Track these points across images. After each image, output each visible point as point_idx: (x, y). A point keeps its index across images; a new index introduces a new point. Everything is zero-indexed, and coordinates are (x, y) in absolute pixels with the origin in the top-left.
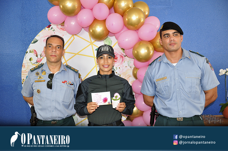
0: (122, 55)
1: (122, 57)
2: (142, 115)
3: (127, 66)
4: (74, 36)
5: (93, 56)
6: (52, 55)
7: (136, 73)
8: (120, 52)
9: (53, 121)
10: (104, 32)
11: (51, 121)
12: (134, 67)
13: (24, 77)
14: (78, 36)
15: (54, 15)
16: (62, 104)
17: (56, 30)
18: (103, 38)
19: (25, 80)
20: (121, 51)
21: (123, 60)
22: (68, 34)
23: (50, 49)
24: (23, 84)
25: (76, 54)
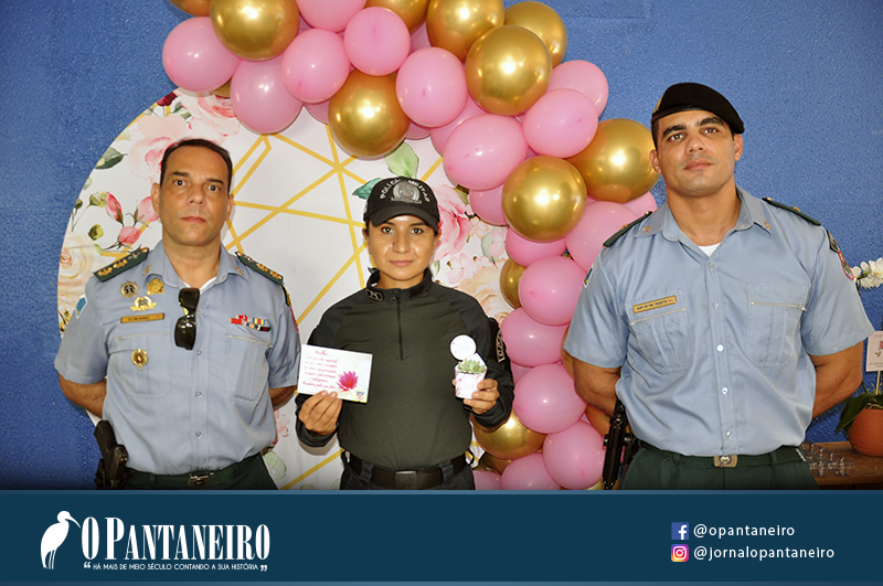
0: (460, 212)
1: (460, 220)
2: (542, 447)
3: (479, 254)
4: (270, 138)
5: (345, 218)
6: (189, 215)
7: (516, 283)
8: (453, 201)
9: (194, 473)
10: (391, 122)
11: (187, 475)
12: (507, 258)
13: (66, 303)
14: (282, 138)
15: (190, 54)
16: (233, 403)
17: (195, 117)
18: (388, 146)
19: (71, 314)
20: (456, 197)
21: (461, 232)
22: (243, 130)
23: (181, 192)
24: (62, 330)
25: (276, 211)
